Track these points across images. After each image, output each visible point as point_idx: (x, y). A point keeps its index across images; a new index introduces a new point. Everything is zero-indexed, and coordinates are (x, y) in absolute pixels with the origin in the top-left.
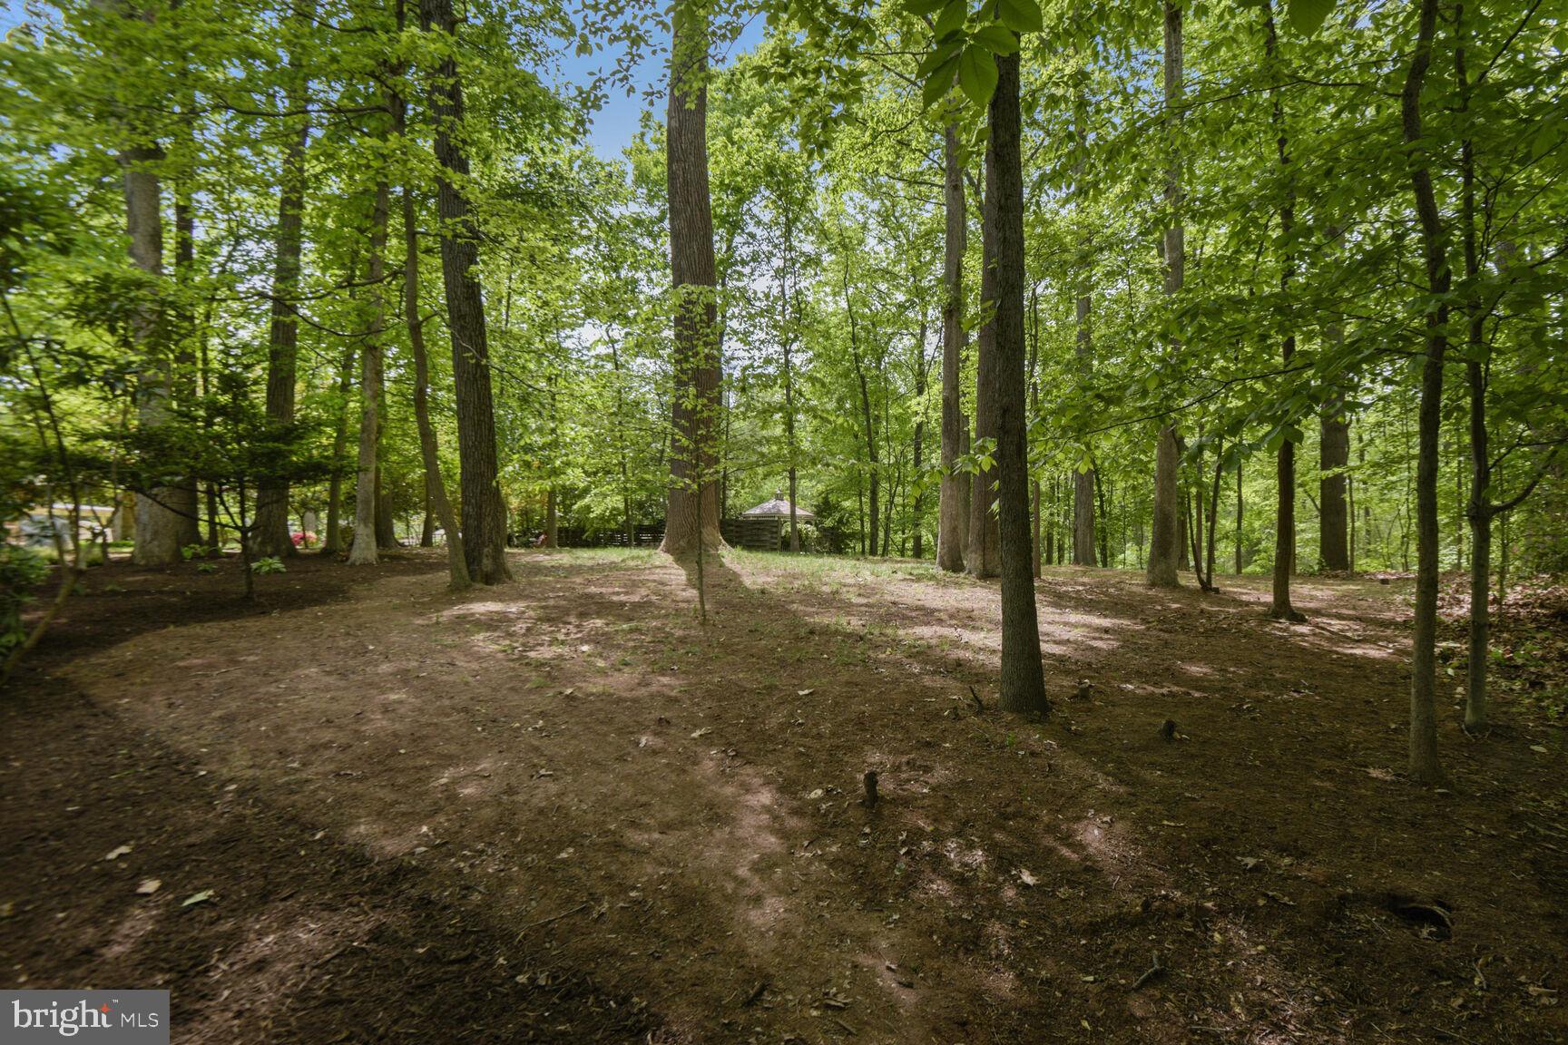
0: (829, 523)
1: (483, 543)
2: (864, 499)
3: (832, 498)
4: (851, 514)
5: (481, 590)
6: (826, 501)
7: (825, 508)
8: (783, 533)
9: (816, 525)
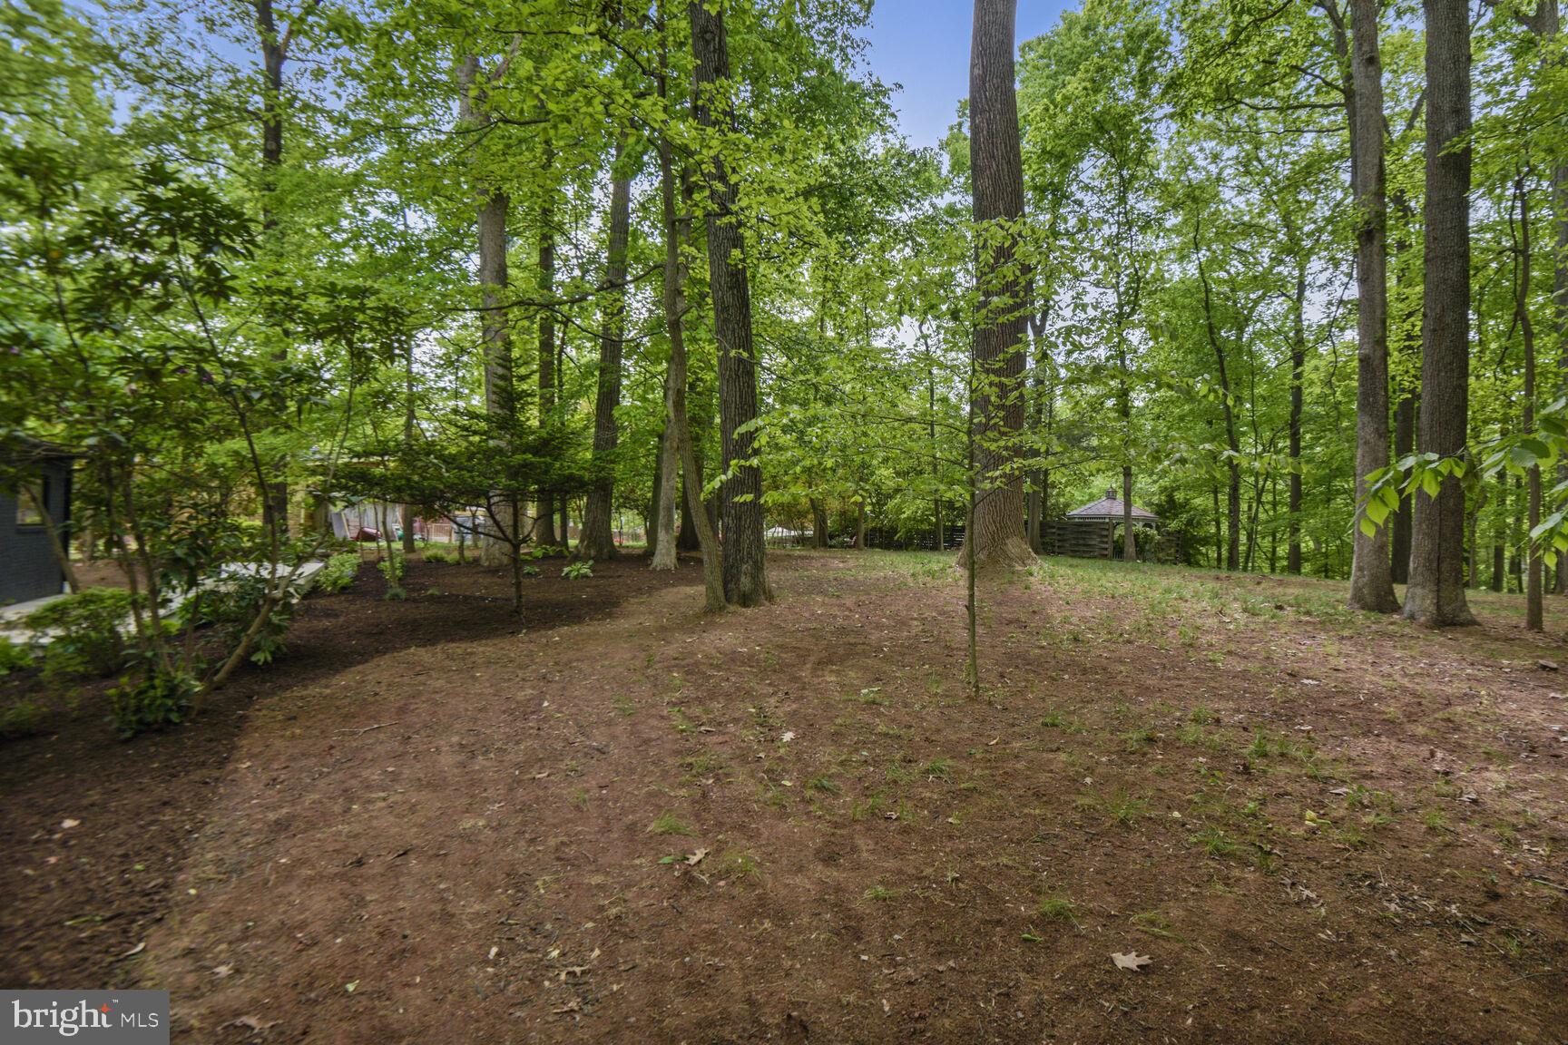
0: (1173, 525)
1: (742, 559)
2: (1220, 497)
3: (1179, 496)
4: (1205, 512)
5: (734, 613)
6: (1171, 499)
7: (1168, 508)
8: (1116, 537)
9: (1158, 528)
